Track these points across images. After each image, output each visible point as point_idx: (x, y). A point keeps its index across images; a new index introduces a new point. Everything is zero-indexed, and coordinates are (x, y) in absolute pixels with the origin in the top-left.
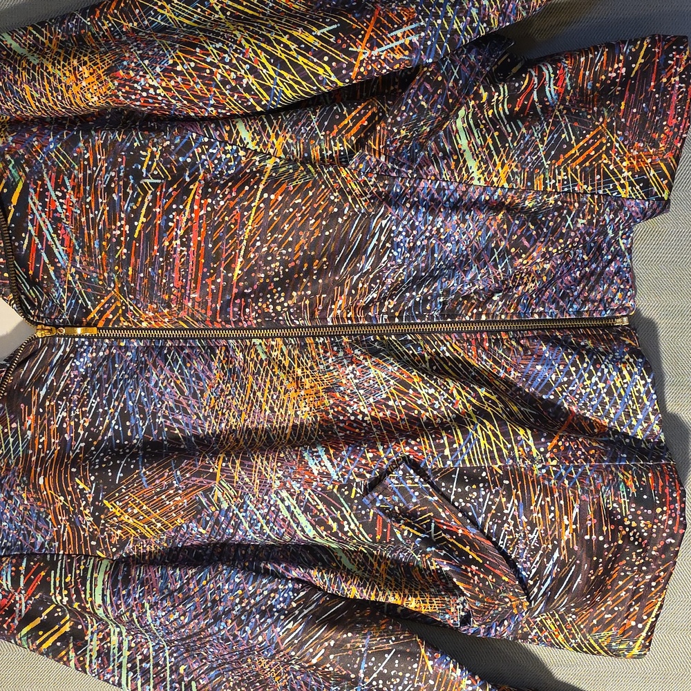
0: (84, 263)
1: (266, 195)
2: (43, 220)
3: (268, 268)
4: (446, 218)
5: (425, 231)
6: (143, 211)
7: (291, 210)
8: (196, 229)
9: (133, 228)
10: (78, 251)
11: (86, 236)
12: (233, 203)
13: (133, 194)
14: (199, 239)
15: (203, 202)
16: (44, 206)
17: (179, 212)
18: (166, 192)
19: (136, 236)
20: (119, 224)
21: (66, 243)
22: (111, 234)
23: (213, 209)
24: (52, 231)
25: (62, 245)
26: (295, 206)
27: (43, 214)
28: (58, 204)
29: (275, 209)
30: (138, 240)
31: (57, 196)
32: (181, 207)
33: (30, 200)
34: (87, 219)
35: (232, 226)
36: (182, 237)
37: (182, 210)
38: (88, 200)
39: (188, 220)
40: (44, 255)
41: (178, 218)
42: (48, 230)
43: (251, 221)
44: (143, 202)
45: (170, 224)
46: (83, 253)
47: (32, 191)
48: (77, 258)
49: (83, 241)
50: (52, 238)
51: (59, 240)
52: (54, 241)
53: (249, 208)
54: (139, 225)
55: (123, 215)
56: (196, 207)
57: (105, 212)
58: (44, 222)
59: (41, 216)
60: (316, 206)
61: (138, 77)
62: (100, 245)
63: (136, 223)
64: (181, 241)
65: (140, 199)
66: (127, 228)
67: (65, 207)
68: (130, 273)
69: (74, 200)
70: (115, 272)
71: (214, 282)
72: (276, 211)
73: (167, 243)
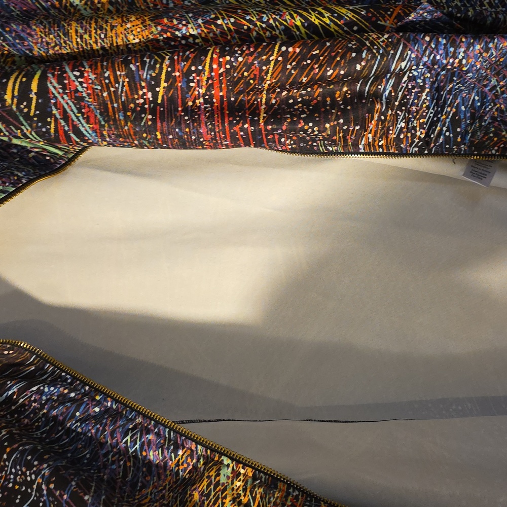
0: (113, 137)
1: (284, 49)
2: (66, 102)
3: (292, 110)
4: (468, 48)
5: (447, 65)
6: (163, 76)
7: (309, 62)
8: (217, 86)
9: (155, 95)
10: (104, 126)
11: (111, 109)
12: (251, 59)
13: (150, 62)
14: (221, 94)
15: (221, 60)
16: (64, 87)
17: (199, 73)
18: (183, 56)
19: (159, 101)
20: (141, 93)
21: (92, 120)
22: (135, 103)
23: (232, 66)
24: (76, 111)
25: (88, 122)
26: (313, 57)
27: (65, 96)
28: (77, 84)
29: (293, 61)
30: (162, 105)
31: (75, 76)
32: (200, 68)
33: (49, 85)
34: (109, 94)
35: (252, 81)
36: (204, 95)
37: (202, 70)
38: (106, 75)
39: (208, 79)
40: (72, 135)
41: (198, 78)
42: (72, 110)
43: (269, 75)
44: (161, 69)
45: (191, 84)
46: (109, 127)
47: (50, 75)
48: (105, 133)
49: (108, 115)
50: (77, 117)
51: (84, 118)
52: (79, 120)
53: (268, 62)
54: (161, 90)
55: (143, 84)
56: (215, 66)
57: (125, 84)
58: (67, 104)
59: (63, 98)
60: (333, 54)
62: (125, 116)
63: (158, 89)
64: (204, 99)
65: (158, 66)
66: (150, 95)
67: (85, 85)
68: (159, 137)
69: (92, 76)
70: (145, 139)
71: (242, 129)
72: (294, 63)
73: (190, 104)
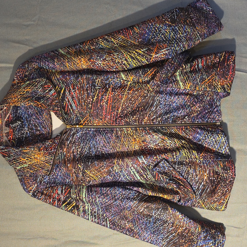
0: (80, 109)
1: (128, 91)
2: (69, 97)
3: (128, 110)
4: (174, 97)
5: (169, 100)
6: (96, 95)
8: (109, 100)
9: (93, 100)
10: (78, 105)
11: (81, 101)
12: (119, 93)
13: (93, 91)
14: (110, 102)
15: (112, 93)
16: (70, 94)
17: (105, 95)
18: (102, 91)
19: (94, 102)
20: (89, 99)
21: (75, 103)
22: (87, 101)
23: (114, 95)
24: (72, 100)
25: (74, 104)
26: (135, 94)
27: (69, 96)
28: (74, 93)
29: (130, 95)
30: (94, 103)
31: (73, 91)
32: (106, 94)
33: (66, 92)
34: (81, 97)
35: (119, 99)
36: (106, 102)
37: (106, 95)
38: (82, 92)
39: (108, 98)
40: (69, 106)
41: (105, 97)
42: (71, 100)
43: (124, 98)
44: (96, 93)
45: (103, 99)
46: (80, 106)
47: (67, 90)
48: (78, 107)
49: (80, 103)
50: (72, 102)
51: (73, 103)
53: (124, 95)
54: (95, 99)
55: (91, 96)
56: (110, 94)
57: (86, 95)
58: (70, 98)
60: (141, 94)
61: (96, 61)
62: (84, 104)
63: (94, 98)
64: (106, 103)
65: (95, 92)
66: (92, 99)
67: (75, 94)
68: (92, 111)
69: (78, 92)
70: (88, 111)
71: (114, 114)
72: (131, 95)
73: (102, 104)
